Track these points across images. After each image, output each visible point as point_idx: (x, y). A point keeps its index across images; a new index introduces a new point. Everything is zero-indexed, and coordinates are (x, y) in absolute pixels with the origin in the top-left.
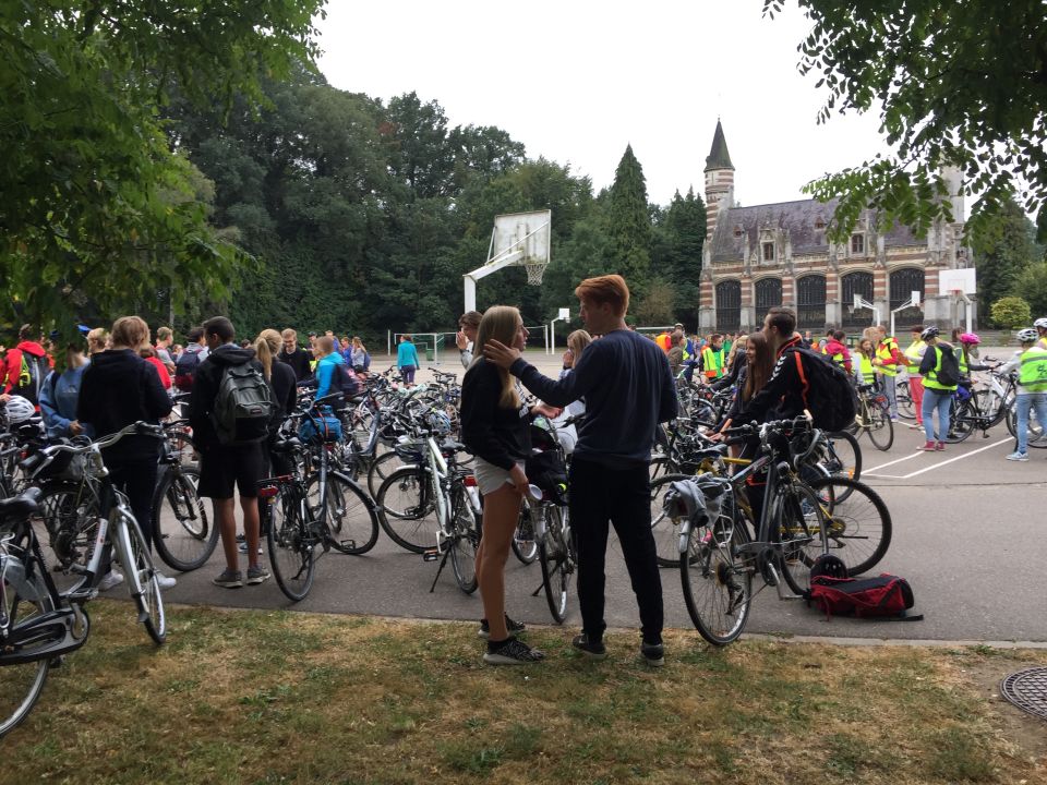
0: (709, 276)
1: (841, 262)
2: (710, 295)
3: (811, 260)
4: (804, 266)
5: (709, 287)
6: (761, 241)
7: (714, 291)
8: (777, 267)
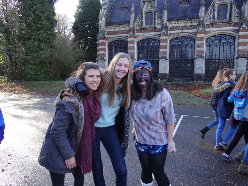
0: (104, 36)
1: (208, 26)
2: (104, 50)
3: (182, 24)
5: (103, 44)
6: (144, 10)
7: (107, 47)
8: (155, 29)
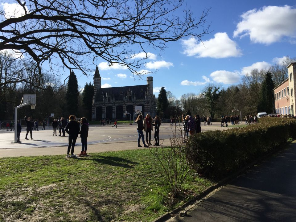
0: (94, 105)
2: (95, 110)
4: (118, 103)
8: (111, 103)
